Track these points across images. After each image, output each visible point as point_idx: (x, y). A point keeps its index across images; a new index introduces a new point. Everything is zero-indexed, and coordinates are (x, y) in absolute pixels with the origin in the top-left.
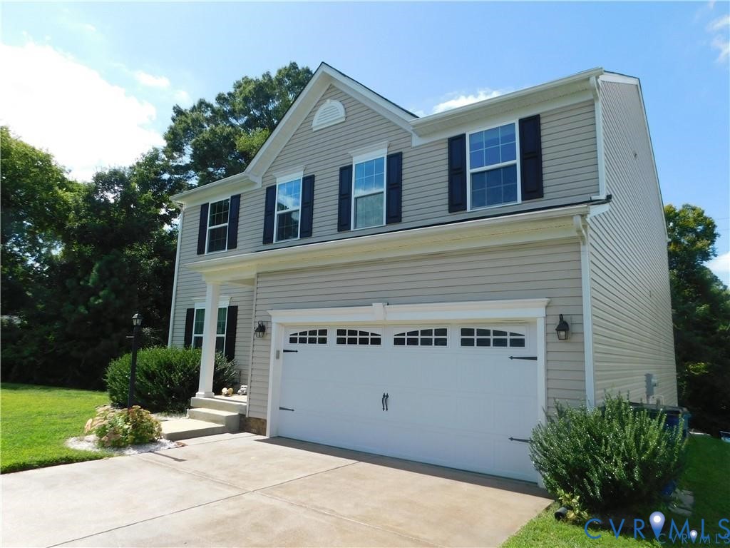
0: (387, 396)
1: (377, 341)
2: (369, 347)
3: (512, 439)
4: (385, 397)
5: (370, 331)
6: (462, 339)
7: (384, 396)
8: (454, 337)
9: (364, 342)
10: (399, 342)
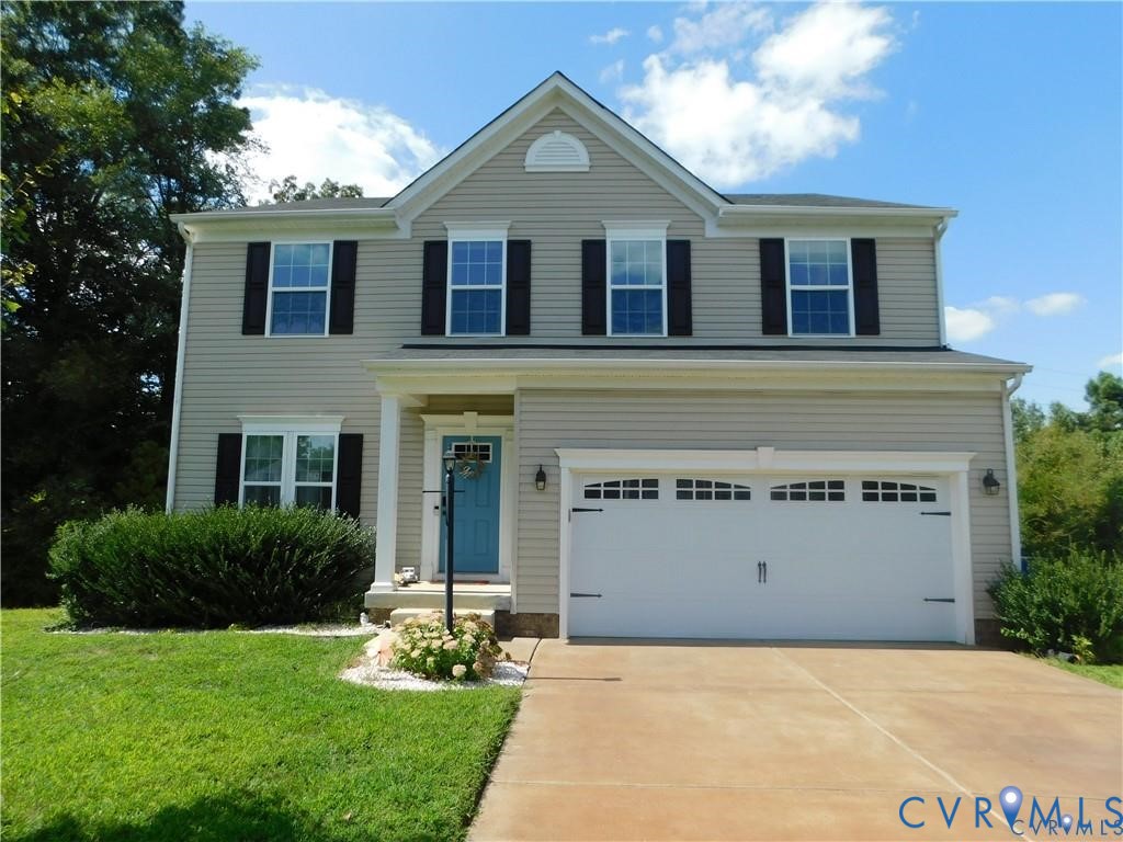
0: (764, 565)
1: (744, 495)
2: (733, 503)
3: (926, 600)
4: (762, 567)
5: (733, 482)
6: (864, 494)
7: (760, 565)
8: (853, 491)
9: (724, 496)
10: (778, 496)
